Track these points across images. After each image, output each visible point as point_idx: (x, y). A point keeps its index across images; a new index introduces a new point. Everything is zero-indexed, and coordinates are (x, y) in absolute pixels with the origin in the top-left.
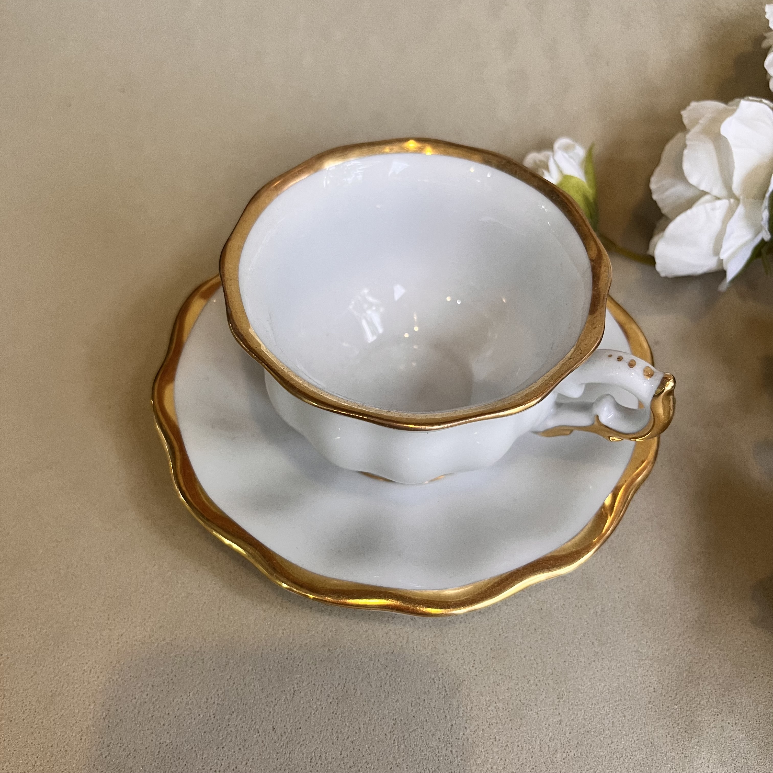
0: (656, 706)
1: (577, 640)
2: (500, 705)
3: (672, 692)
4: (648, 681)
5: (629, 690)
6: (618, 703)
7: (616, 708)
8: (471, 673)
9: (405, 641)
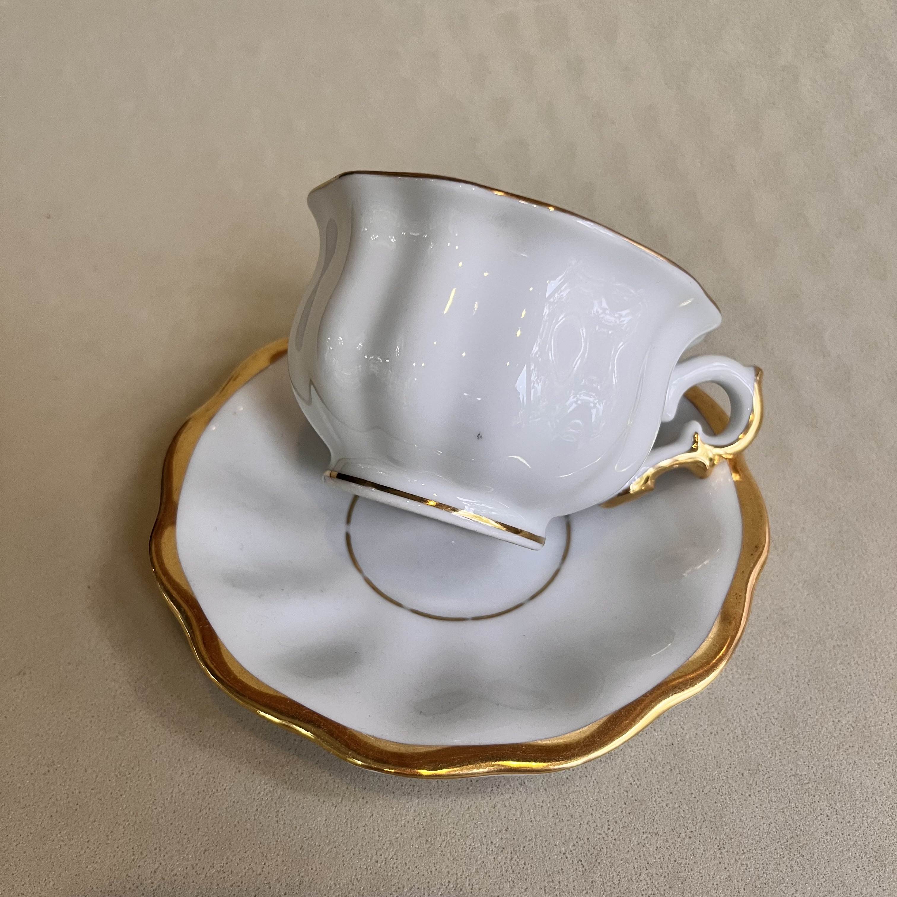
0: (835, 836)
1: (723, 774)
2: (653, 871)
3: (848, 816)
4: (819, 808)
5: (799, 824)
6: (790, 841)
7: (790, 849)
8: (608, 837)
9: (518, 813)
